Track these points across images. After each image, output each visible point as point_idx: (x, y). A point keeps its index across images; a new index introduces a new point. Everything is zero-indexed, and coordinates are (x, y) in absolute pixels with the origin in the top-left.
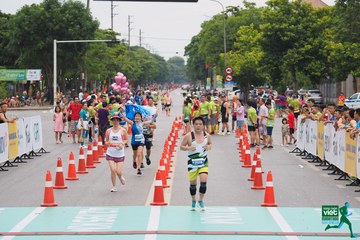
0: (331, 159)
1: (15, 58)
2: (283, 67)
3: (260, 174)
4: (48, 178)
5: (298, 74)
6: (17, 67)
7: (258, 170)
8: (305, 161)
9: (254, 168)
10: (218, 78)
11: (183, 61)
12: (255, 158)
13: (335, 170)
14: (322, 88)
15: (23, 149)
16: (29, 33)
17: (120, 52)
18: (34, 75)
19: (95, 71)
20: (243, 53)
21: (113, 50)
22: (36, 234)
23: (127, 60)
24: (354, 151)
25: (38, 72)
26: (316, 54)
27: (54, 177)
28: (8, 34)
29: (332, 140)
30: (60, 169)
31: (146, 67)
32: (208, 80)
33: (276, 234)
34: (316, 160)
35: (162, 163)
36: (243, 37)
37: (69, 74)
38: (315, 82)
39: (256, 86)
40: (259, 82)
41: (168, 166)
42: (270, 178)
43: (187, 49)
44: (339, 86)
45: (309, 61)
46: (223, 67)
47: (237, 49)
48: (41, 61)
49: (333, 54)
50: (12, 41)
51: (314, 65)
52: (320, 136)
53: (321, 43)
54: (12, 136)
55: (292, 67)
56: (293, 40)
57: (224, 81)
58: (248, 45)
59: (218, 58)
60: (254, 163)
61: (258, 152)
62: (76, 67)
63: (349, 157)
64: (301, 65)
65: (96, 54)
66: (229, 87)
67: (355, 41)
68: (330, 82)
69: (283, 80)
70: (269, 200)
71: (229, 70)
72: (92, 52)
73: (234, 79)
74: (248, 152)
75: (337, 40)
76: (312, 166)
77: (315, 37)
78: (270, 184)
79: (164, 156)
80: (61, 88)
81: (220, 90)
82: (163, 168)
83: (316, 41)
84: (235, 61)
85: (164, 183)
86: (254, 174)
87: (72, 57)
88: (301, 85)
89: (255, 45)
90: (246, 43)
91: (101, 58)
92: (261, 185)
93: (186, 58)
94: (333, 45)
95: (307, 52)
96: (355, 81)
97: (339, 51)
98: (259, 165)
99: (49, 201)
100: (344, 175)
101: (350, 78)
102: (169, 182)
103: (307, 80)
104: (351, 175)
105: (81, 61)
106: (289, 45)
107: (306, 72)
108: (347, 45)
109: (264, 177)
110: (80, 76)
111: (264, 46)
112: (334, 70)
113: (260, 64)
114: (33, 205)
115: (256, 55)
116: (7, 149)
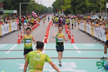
0: (88, 32)
1: (10, 7)
2: (76, 9)
3: (70, 35)
4: (19, 37)
5: (80, 11)
6: (11, 10)
7: (70, 34)
8: (81, 32)
9: (69, 34)
10: (60, 12)
11: (51, 8)
12: (69, 31)
13: (89, 34)
14: (86, 14)
15: (13, 30)
16: (14, 1)
17: (36, 6)
18: (15, 12)
19: (30, 11)
20: (66, 6)
21: (34, 5)
22: (16, 50)
23: (38, 8)
24: (93, 30)
25: (16, 11)
26: (84, 6)
27: (20, 36)
28: (8, 2)
29: (88, 27)
30: (22, 35)
31: (43, 9)
32: (58, 12)
33: (74, 50)
34: (84, 32)
35: (46, 33)
36: (66, 2)
37: (24, 11)
38: (84, 13)
39: (69, 14)
40: (70, 13)
41: (48, 34)
42: (73, 36)
43: (52, 5)
44: (89, 14)
45: (82, 8)
46: (61, 9)
47: (65, 5)
48: (17, 8)
49: (88, 6)
50: (10, 3)
51: (83, 9)
52: (85, 26)
53: (85, 3)
54: (10, 27)
55: (78, 9)
56: (78, 3)
57: (61, 13)
58: (67, 4)
59: (60, 7)
60: (69, 33)
61: (70, 30)
62: (25, 9)
63: (92, 31)
64: (80, 9)
65: (30, 6)
66: (63, 14)
67: (93, 3)
68: (87, 13)
69: (76, 13)
70: (73, 42)
71: (63, 10)
72: (29, 6)
73: (64, 12)
74: (67, 30)
75: (89, 3)
76: (83, 33)
77: (84, 2)
78: (73, 38)
79: (47, 31)
80: (22, 15)
81: (60, 15)
82: (47, 34)
83: (84, 3)
84: (64, 8)
85: (47, 38)
86: (69, 35)
87: (24, 7)
88: (80, 14)
89: (69, 4)
90: (67, 3)
91: (32, 7)
92: (71, 38)
93: (52, 7)
94: (88, 4)
95: (82, 5)
96: (93, 13)
97: (89, 5)
98: (70, 33)
99: (19, 42)
100: (91, 36)
101: (92, 12)
102: (48, 37)
103: (82, 12)
104: (92, 35)
105: (26, 8)
106: (77, 4)
107: (81, 10)
108: (91, 4)
109: (71, 36)
110: (26, 12)
111: (71, 4)
112: (88, 10)
113: (70, 8)
114: (15, 43)
115: (69, 6)
116: (9, 30)
